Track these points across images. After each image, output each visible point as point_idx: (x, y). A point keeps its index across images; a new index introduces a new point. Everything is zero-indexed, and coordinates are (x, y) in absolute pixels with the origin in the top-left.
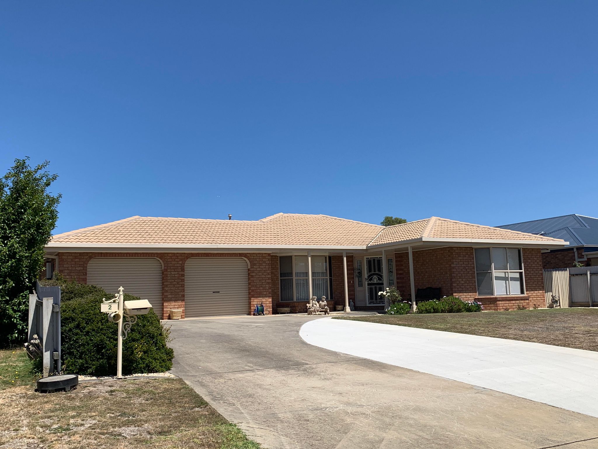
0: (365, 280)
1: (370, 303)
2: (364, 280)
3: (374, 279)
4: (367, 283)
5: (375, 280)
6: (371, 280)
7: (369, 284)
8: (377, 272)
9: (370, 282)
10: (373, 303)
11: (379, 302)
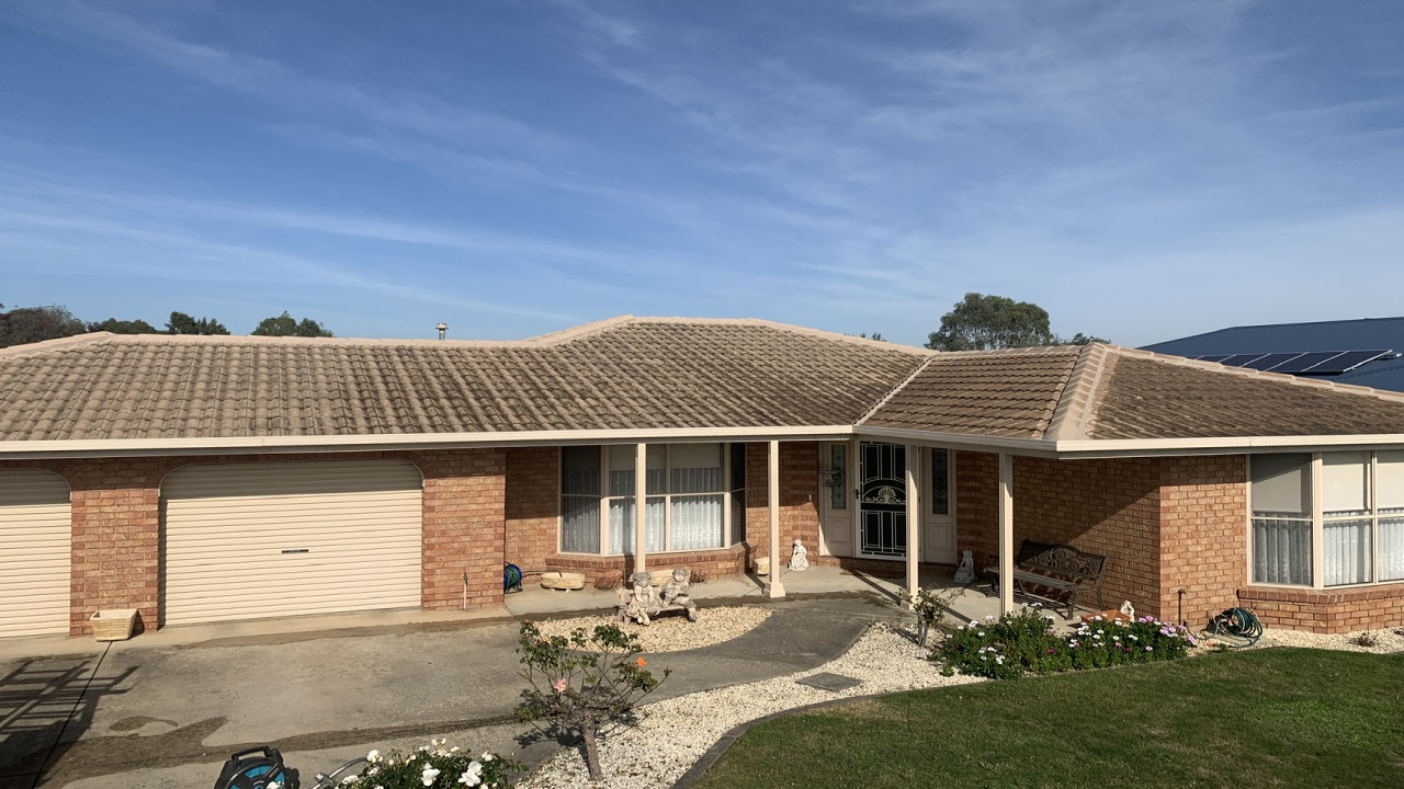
0: (854, 495)
1: (867, 551)
2: (849, 494)
3: (884, 493)
4: (858, 502)
5: (887, 497)
6: (874, 494)
7: (864, 506)
8: (893, 478)
9: (868, 501)
10: (878, 551)
11: (895, 551)
